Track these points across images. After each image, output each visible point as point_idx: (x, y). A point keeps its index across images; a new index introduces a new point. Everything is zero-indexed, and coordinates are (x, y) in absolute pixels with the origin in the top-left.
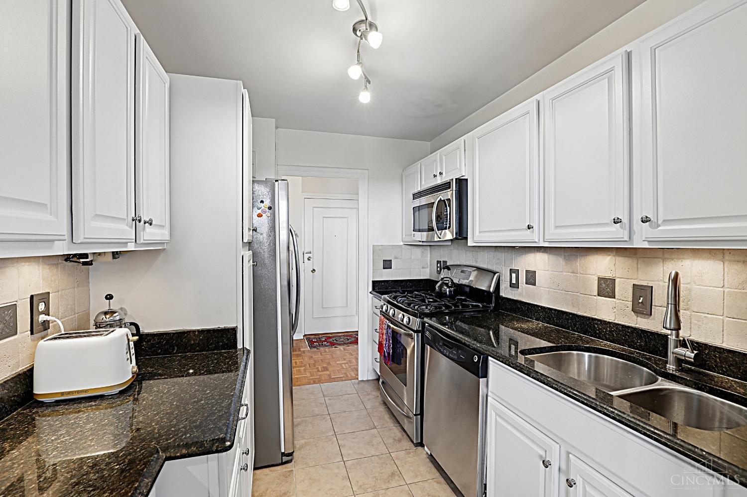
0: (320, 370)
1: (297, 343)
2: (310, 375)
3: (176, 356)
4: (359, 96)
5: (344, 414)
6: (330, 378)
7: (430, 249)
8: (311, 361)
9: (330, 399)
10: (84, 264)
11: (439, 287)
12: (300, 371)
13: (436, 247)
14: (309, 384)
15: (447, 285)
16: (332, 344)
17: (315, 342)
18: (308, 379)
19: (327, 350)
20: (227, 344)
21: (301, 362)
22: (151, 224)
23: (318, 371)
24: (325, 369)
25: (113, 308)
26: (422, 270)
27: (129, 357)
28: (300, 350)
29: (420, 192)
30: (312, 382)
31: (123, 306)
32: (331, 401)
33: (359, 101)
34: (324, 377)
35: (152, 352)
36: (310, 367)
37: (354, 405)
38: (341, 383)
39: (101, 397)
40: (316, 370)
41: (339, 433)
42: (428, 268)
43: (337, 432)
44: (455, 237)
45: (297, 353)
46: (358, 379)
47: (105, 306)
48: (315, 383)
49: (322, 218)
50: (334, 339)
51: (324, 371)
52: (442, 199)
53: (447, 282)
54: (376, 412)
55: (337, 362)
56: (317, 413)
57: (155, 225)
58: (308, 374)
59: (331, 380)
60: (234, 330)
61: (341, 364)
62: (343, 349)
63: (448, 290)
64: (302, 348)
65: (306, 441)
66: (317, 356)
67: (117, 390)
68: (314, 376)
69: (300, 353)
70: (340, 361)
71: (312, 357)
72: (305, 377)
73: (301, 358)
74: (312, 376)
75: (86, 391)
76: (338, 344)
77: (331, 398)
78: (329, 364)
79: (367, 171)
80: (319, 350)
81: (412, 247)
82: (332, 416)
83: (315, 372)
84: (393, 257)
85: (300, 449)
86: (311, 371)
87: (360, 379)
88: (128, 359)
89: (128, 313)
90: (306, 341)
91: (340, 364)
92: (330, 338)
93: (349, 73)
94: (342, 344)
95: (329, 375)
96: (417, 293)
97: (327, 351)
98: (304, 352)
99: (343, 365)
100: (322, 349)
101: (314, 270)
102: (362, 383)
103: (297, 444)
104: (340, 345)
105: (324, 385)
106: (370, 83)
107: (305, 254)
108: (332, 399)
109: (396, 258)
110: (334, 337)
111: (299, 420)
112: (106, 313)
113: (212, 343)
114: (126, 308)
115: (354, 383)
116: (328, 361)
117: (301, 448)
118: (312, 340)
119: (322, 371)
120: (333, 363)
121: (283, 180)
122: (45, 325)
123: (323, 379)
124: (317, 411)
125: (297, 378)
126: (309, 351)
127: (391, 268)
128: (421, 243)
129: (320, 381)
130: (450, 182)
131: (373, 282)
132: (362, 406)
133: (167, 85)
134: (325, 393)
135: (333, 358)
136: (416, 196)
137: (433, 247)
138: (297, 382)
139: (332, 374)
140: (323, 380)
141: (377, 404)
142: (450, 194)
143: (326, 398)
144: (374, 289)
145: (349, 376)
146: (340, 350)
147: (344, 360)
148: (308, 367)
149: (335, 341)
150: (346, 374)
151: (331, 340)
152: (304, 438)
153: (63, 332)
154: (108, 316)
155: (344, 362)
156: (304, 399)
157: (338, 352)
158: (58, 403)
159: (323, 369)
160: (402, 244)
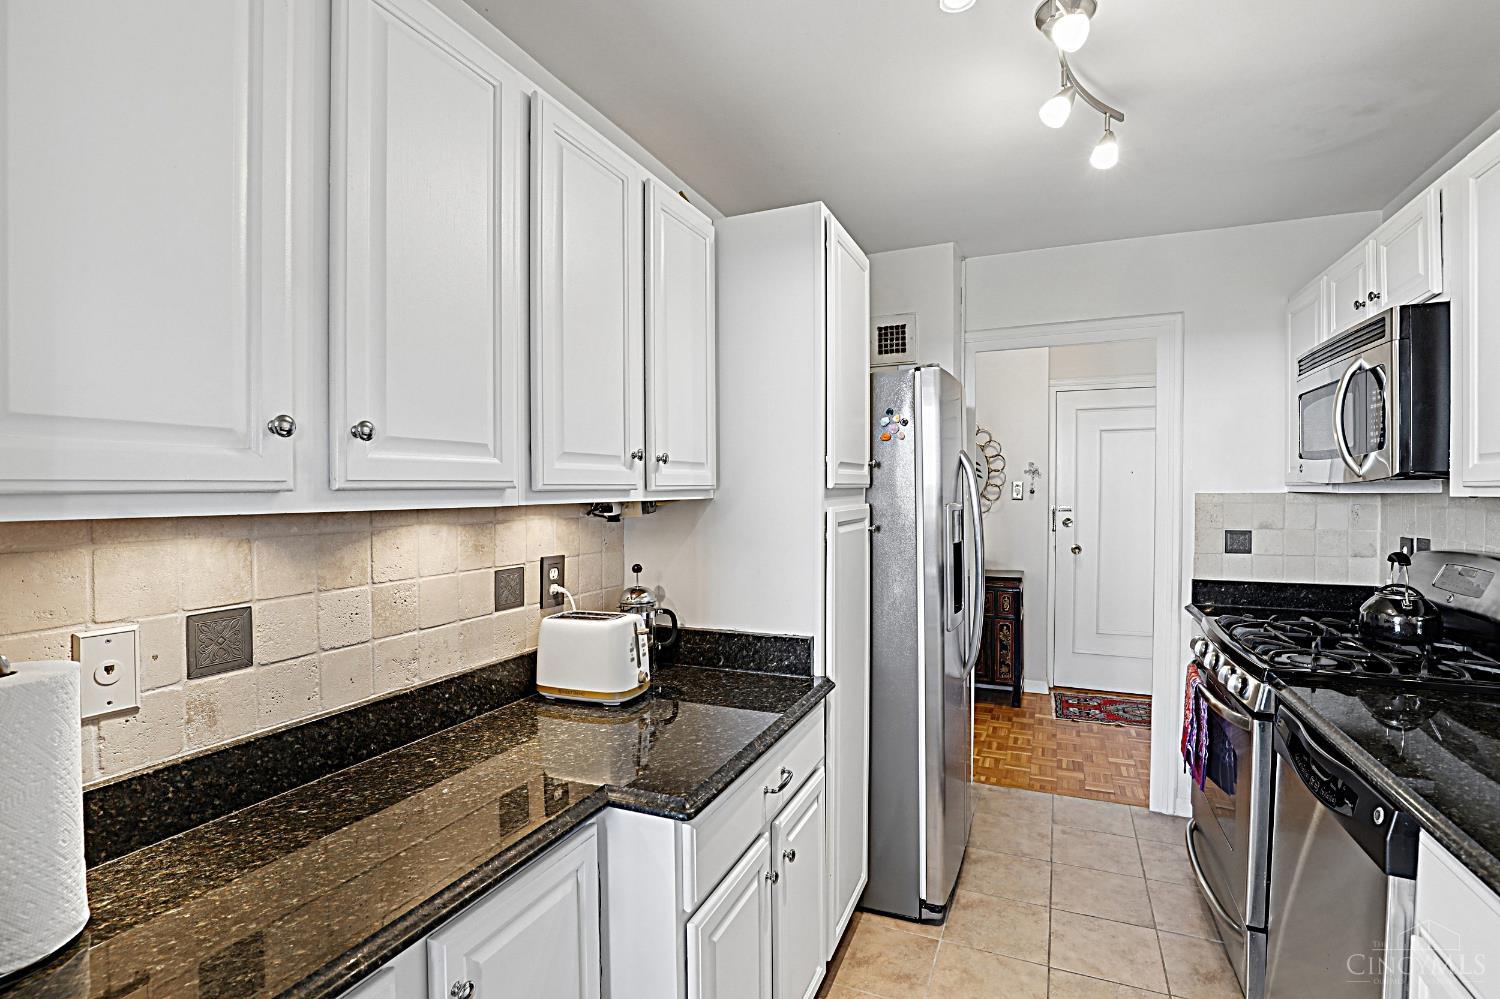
0: (1064, 766)
1: (1031, 701)
2: (1037, 772)
3: (720, 672)
4: (1090, 153)
5: (1086, 873)
6: (1082, 788)
7: (1383, 506)
8: (1050, 742)
9: (1064, 832)
10: (611, 519)
11: (1370, 607)
12: (1018, 758)
13: (1397, 498)
14: (1030, 787)
15: (1397, 605)
16: (1112, 717)
17: (1072, 705)
18: (1031, 779)
19: (1095, 727)
20: (795, 665)
21: (1029, 740)
22: (665, 462)
23: (1060, 767)
24: (1077, 767)
25: (642, 585)
26: (1351, 560)
27: (635, 656)
28: (1032, 716)
29: (1315, 353)
30: (1038, 786)
31: (661, 585)
32: (1065, 836)
33: (1089, 165)
34: (1069, 782)
35: (692, 659)
36: (1043, 755)
37: (1118, 862)
38: (1103, 806)
39: (599, 706)
40: (1055, 765)
41: (1059, 907)
42: (1374, 556)
43: (1057, 904)
44: (1398, 471)
45: (1025, 721)
46: (1148, 806)
47: (631, 580)
48: (1042, 789)
49: (1098, 433)
50: (1120, 707)
51: (1074, 770)
52: (1367, 366)
53: (1398, 598)
54: (1169, 892)
55: (1111, 760)
56: (1026, 851)
57: (673, 462)
58: (1034, 769)
59: (1081, 791)
60: (806, 644)
61: (1118, 766)
62: (1134, 734)
63: (1397, 620)
64: (1040, 713)
65: (985, 897)
66: (1067, 737)
67: (618, 701)
68: (1045, 775)
69: (1031, 721)
70: (1117, 757)
71: (1054, 736)
72: (1025, 772)
73: (1031, 732)
74: (1040, 774)
75: (582, 693)
76: (1126, 720)
77: (1067, 829)
78: (1089, 758)
79: (1180, 316)
80: (1076, 724)
81: (1319, 499)
82: (1058, 869)
83: (1052, 767)
84: (1256, 524)
85: (965, 907)
86: (1041, 763)
87: (1152, 809)
88: (633, 660)
89: (667, 595)
90: (1053, 699)
91: (1116, 763)
92: (1112, 702)
93: (1041, 117)
94: (1137, 721)
95: (1082, 782)
96: (1306, 619)
97: (1095, 730)
98: (1041, 722)
99: (1123, 769)
100: (1083, 724)
101: (1078, 548)
102: (1158, 822)
103: (964, 897)
104: (1130, 722)
105: (1062, 800)
106: (1120, 118)
107: (1057, 513)
108: (1069, 833)
109: (1263, 527)
110: (1121, 702)
111: (984, 852)
112: (633, 591)
113: (772, 660)
114: (666, 589)
115: (1136, 814)
116: (1089, 751)
117: (968, 907)
118: (1067, 701)
119: (1067, 769)
120: (1098, 758)
121: (931, 366)
122: (559, 599)
123: (1065, 785)
124: (1026, 846)
125: (1008, 771)
126: (1052, 721)
127: (1250, 552)
128: (1329, 489)
129: (1054, 788)
130: (1383, 319)
131: (1195, 583)
132: (1137, 870)
133: (711, 240)
134: (1059, 816)
135: (1103, 747)
136: (1308, 363)
137: (1390, 500)
138: (1006, 778)
139: (1089, 780)
140: (1062, 788)
141: (1179, 876)
142: (1386, 355)
143: (1055, 827)
144: (1195, 600)
145: (1129, 794)
146: (1128, 734)
147: (1131, 757)
148: (1040, 754)
149: (1121, 713)
150: (1122, 788)
151: (1111, 708)
152: (981, 892)
153: (575, 610)
154: (634, 596)
155: (1127, 762)
156: (1008, 816)
157: (1121, 738)
158: (558, 701)
159: (1071, 767)
160: (1286, 490)
